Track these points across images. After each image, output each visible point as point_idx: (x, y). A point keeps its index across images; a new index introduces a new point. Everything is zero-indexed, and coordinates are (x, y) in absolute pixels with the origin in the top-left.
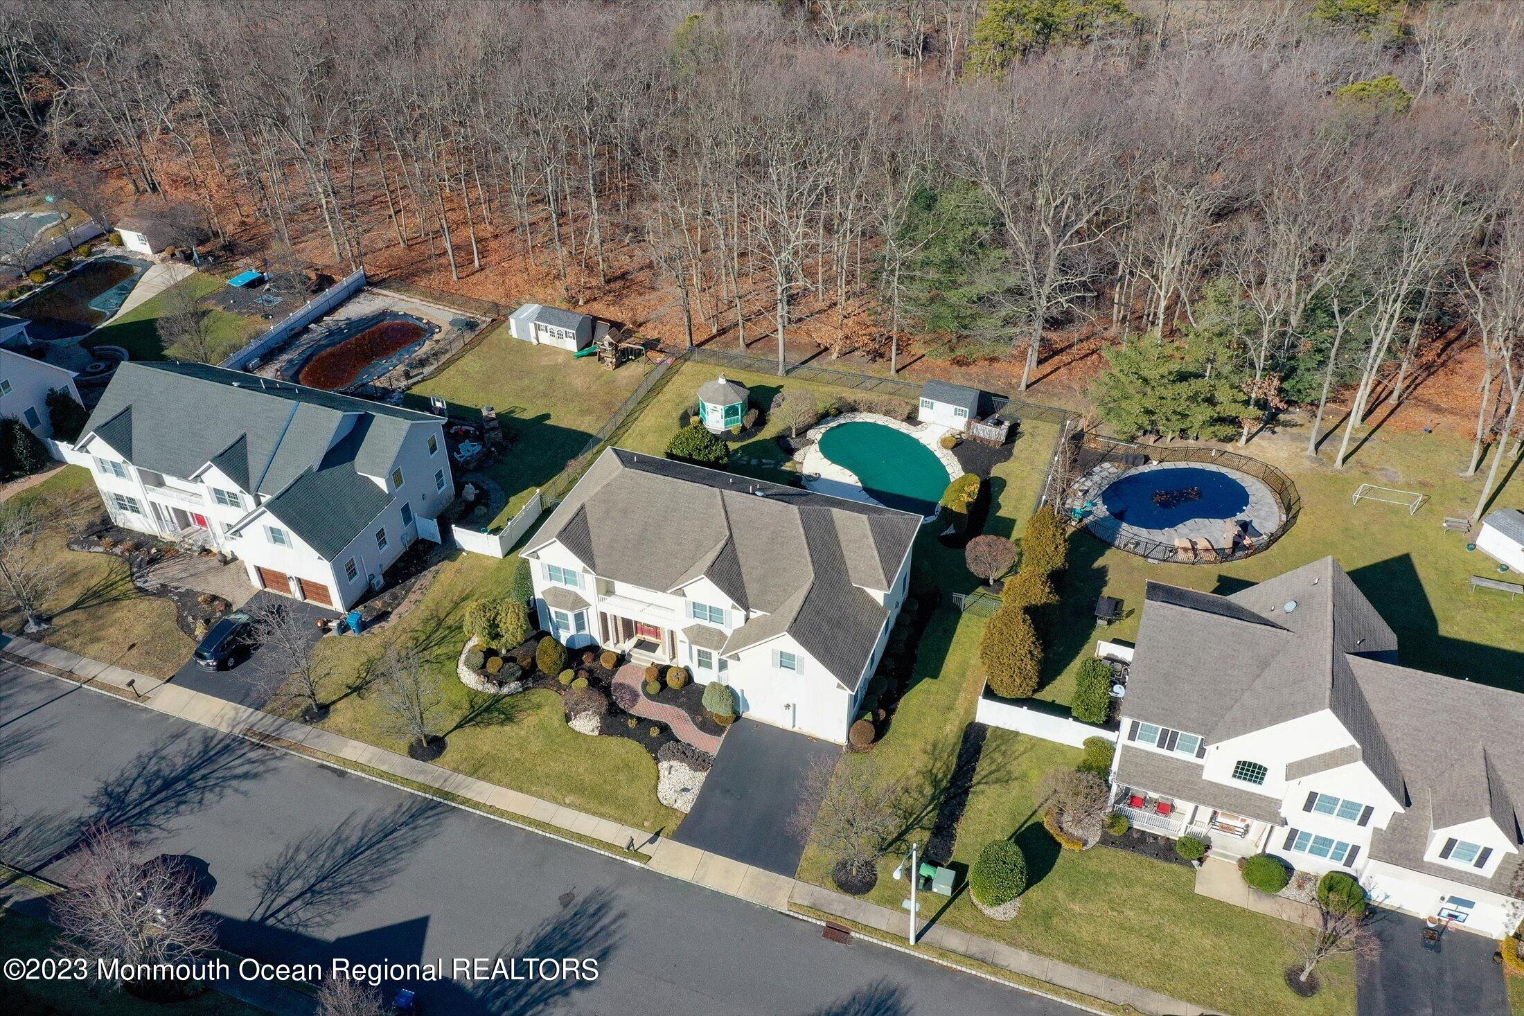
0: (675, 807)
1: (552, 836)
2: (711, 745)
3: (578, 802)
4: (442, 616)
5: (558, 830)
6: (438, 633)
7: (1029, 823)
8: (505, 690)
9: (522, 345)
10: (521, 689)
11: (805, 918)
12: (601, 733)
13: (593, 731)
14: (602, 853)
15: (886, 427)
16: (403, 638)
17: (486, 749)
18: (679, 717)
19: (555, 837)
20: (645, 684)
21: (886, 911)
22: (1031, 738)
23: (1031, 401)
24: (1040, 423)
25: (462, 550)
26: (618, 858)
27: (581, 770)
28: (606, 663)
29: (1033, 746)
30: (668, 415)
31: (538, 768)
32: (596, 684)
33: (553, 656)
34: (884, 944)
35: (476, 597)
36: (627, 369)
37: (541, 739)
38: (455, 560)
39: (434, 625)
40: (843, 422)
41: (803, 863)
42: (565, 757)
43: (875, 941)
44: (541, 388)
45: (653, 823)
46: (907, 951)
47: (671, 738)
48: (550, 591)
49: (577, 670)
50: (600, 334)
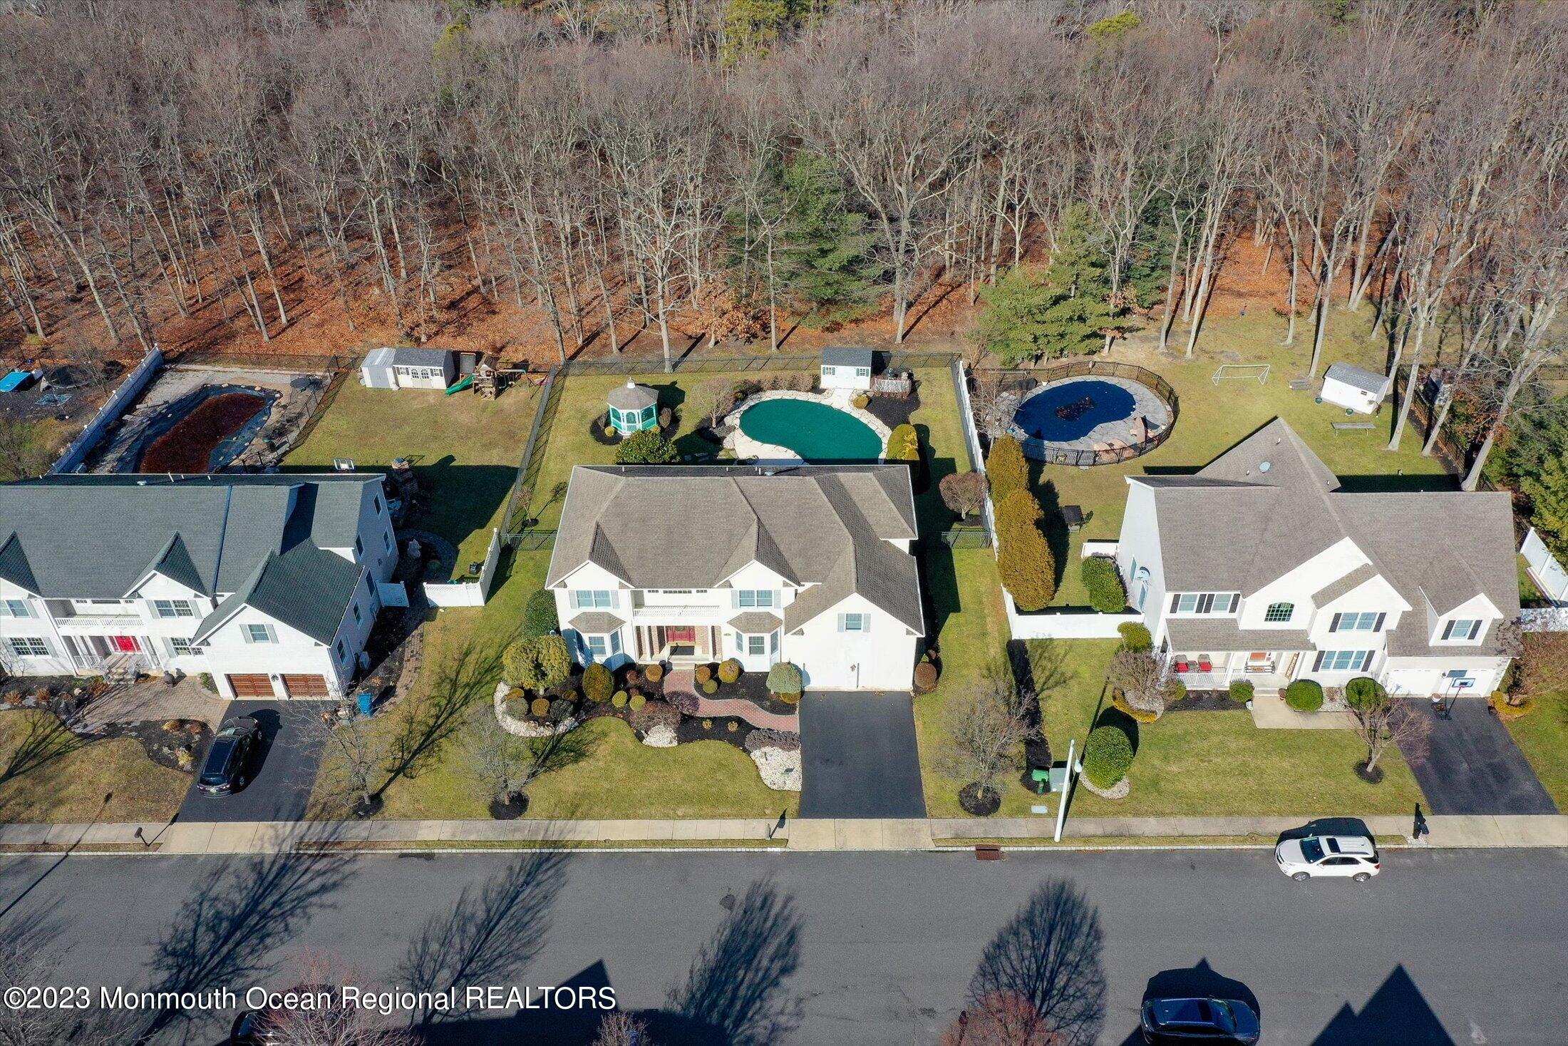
0: (786, 788)
1: (681, 850)
2: (791, 724)
3: (691, 812)
4: (453, 676)
5: (685, 843)
6: (458, 694)
7: (1101, 712)
8: (561, 729)
9: (381, 395)
10: (576, 724)
11: (955, 849)
12: (680, 742)
13: (671, 742)
14: (739, 850)
15: (795, 400)
16: (422, 707)
17: (571, 788)
18: (747, 707)
19: (685, 850)
20: (699, 687)
21: (1021, 820)
22: (1065, 640)
23: (910, 351)
24: (929, 370)
25: (436, 608)
26: (756, 850)
27: (679, 781)
28: (653, 678)
29: (1071, 647)
30: (576, 433)
31: (635, 792)
32: (649, 697)
33: (605, 681)
34: (1033, 849)
35: (478, 649)
36: (508, 395)
37: (623, 764)
38: (433, 619)
39: (448, 687)
40: (752, 404)
41: (928, 803)
42: (656, 774)
43: (1024, 849)
44: (427, 432)
45: (773, 809)
46: (1055, 848)
47: (750, 728)
48: (578, 618)
49: (627, 691)
50: (467, 364)
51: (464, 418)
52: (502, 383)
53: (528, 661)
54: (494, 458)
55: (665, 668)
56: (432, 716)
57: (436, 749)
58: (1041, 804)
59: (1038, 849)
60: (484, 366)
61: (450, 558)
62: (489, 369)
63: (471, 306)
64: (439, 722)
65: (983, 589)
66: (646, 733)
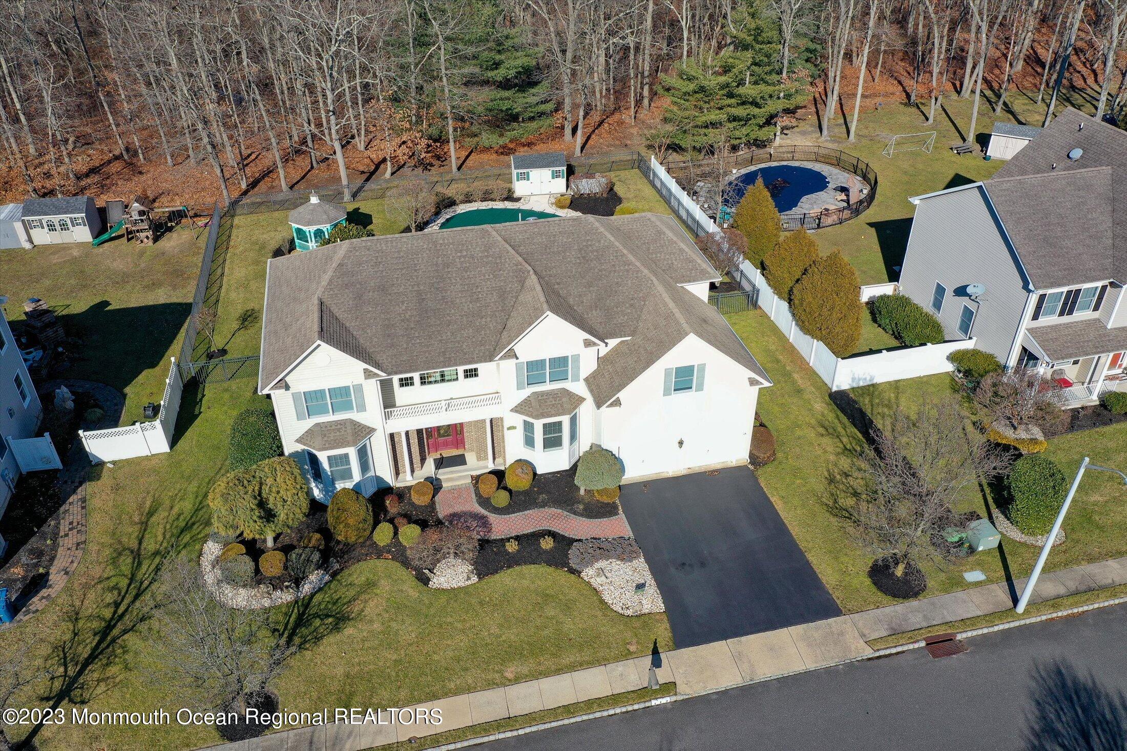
0: (645, 611)
1: (528, 730)
2: (618, 527)
3: (525, 670)
4: (134, 544)
5: (530, 718)
6: (144, 568)
8: (306, 588)
9: (11, 256)
10: (327, 578)
11: (900, 649)
12: (481, 576)
13: (469, 578)
14: (612, 712)
16: (91, 595)
17: (340, 671)
18: (555, 516)
19: (534, 729)
20: (484, 502)
21: (960, 595)
23: (591, 161)
24: (618, 173)
25: (101, 464)
26: (636, 707)
27: (495, 630)
28: (419, 500)
31: (436, 657)
32: (423, 525)
33: (360, 512)
34: (996, 629)
35: (167, 503)
36: (169, 239)
37: (408, 621)
38: (98, 477)
39: (129, 560)
40: (448, 217)
41: (838, 596)
42: (459, 626)
43: (985, 631)
44: (73, 282)
45: (638, 643)
46: (1022, 622)
47: (570, 542)
48: (310, 432)
49: (391, 521)
50: (115, 215)
51: (118, 265)
52: (160, 229)
53: (247, 497)
54: (160, 297)
55: (435, 485)
56: (109, 604)
57: (119, 651)
58: (972, 569)
59: (1001, 627)
60: (136, 205)
61: (116, 405)
62: (142, 208)
63: (114, 170)
64: (120, 611)
65: (773, 348)
66: (431, 571)
